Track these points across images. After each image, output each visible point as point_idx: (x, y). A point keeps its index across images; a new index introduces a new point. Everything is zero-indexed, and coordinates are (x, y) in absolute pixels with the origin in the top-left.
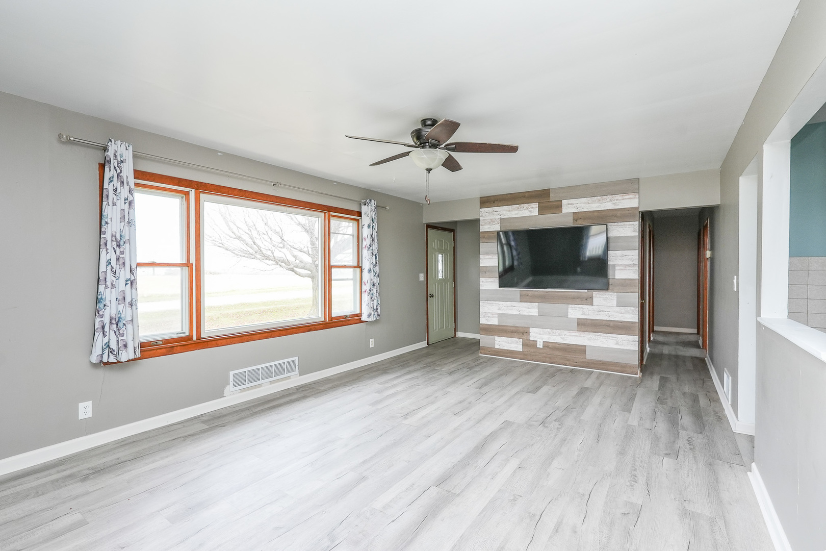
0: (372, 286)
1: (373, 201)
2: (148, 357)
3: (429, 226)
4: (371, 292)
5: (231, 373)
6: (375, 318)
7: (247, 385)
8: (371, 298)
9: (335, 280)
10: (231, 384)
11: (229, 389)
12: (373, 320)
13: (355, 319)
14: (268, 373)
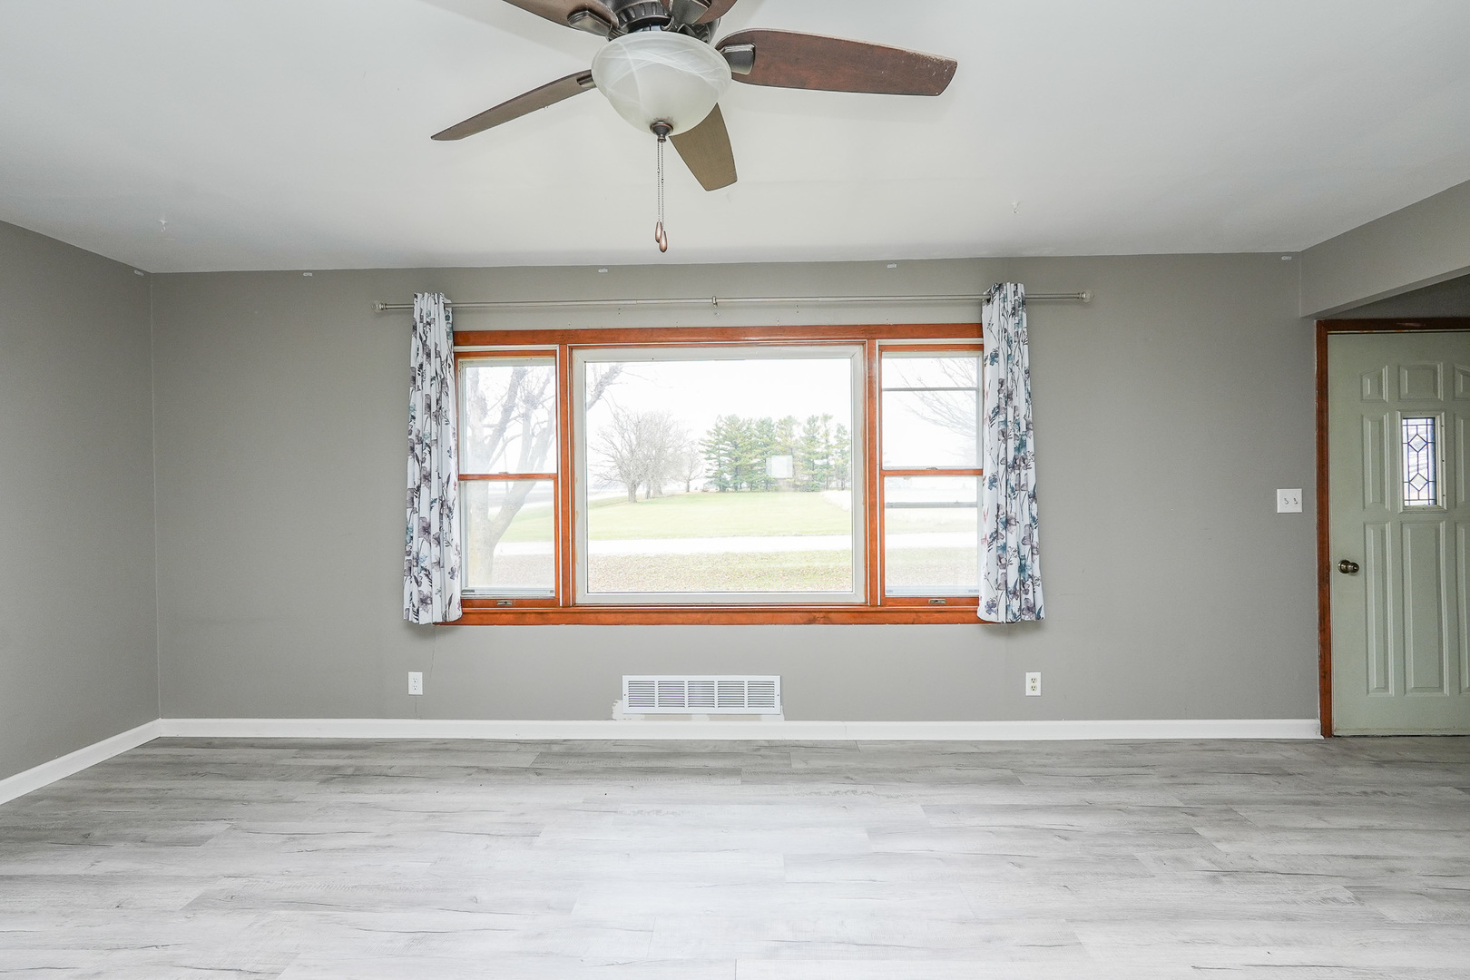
0: (1001, 526)
1: (1009, 288)
2: (486, 622)
3: (1329, 325)
4: (1001, 542)
5: (626, 679)
6: (1010, 617)
7: (657, 709)
8: (1000, 558)
9: (892, 506)
10: (626, 699)
11: (622, 706)
12: (1002, 618)
13: (958, 610)
14: (703, 696)
